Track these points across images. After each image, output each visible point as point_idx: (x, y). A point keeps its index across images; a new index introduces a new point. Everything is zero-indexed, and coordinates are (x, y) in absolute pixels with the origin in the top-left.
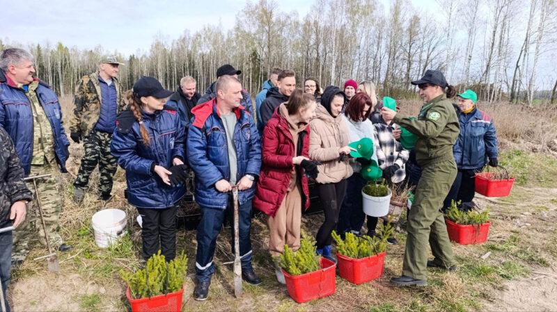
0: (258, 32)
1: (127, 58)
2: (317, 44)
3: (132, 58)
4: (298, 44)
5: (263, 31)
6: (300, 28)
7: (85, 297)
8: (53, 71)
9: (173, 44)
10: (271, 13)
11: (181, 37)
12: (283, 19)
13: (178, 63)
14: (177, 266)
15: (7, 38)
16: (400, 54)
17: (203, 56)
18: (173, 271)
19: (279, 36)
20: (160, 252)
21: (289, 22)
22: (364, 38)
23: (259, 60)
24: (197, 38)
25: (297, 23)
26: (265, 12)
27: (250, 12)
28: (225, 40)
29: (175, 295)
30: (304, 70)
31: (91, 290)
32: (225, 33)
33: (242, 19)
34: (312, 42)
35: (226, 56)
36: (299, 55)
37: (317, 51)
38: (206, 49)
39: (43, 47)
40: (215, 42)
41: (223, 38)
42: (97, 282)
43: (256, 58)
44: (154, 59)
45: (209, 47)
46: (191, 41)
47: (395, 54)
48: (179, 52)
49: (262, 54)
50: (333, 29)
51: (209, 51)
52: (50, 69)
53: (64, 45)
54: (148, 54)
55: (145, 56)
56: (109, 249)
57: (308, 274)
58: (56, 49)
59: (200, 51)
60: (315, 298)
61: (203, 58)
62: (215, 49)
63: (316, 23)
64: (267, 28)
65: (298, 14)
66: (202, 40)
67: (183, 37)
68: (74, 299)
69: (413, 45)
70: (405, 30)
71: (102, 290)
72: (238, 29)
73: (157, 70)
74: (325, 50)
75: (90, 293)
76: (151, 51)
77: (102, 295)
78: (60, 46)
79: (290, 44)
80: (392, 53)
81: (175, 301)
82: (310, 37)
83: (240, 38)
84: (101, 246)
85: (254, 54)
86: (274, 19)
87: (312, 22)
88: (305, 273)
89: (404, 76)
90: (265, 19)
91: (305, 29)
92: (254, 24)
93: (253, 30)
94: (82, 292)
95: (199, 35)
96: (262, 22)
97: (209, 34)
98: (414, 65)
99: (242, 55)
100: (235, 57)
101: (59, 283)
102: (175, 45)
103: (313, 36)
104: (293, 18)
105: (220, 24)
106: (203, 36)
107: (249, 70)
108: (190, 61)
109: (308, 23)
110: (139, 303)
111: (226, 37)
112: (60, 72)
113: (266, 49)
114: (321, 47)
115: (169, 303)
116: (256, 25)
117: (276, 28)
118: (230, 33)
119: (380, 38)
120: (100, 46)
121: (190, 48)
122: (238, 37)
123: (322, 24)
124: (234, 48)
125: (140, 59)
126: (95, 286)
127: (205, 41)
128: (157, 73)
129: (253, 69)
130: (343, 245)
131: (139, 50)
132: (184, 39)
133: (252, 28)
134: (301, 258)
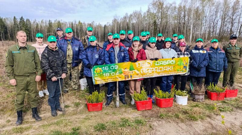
0: (157, 12)
1: (103, 26)
2: (185, 16)
3: (105, 26)
4: (176, 17)
5: (159, 12)
6: (177, 10)
7: (76, 103)
8: (77, 32)
9: (121, 20)
10: (163, 3)
11: (124, 16)
12: (168, 6)
13: (123, 27)
14: (101, 95)
15: (61, 20)
16: (228, 19)
17: (133, 24)
18: (100, 97)
19: (166, 14)
20: (97, 91)
21: (171, 7)
22: (208, 13)
23: (157, 25)
24: (131, 17)
25: (175, 7)
26: (160, 3)
27: (154, 4)
28: (142, 17)
29: (100, 104)
30: (178, 28)
31: (78, 101)
32: (142, 14)
33: (150, 7)
34: (182, 16)
35: (143, 23)
36: (176, 22)
37: (184, 20)
38: (134, 21)
39: (74, 23)
40: (138, 18)
41: (141, 16)
42: (79, 99)
43: (155, 24)
44: (114, 26)
45: (135, 20)
46: (128, 18)
47: (225, 19)
48: (123, 23)
49: (158, 22)
50: (193, 9)
51: (135, 22)
52: (76, 31)
53: (81, 22)
54: (111, 24)
55: (110, 25)
56: (84, 90)
57: (142, 101)
58: (78, 23)
59: (132, 22)
60: (144, 109)
61: (133, 25)
62: (138, 21)
63: (184, 7)
64: (161, 11)
65: (176, 3)
66: (133, 17)
67: (125, 16)
68: (73, 103)
69: (235, 15)
70: (231, 7)
71: (81, 102)
72: (148, 12)
73: (114, 31)
74: (188, 19)
75: (77, 102)
76: (112, 23)
77: (80, 103)
78: (79, 22)
79: (171, 17)
80: (223, 19)
81: (100, 106)
82: (181, 13)
83: (149, 16)
84: (82, 89)
85: (155, 22)
86: (164, 6)
87: (182, 6)
88: (140, 101)
89: (229, 30)
90: (160, 7)
91: (179, 10)
92: (155, 9)
93: (155, 12)
94: (75, 101)
95: (131, 15)
96: (159, 8)
97: (135, 14)
98: (236, 25)
99: (149, 23)
100: (146, 24)
101: (69, 98)
102: (122, 20)
103: (183, 13)
104: (173, 5)
105: (141, 10)
106: (133, 16)
107: (152, 29)
108: (127, 26)
109: (180, 7)
110: (89, 104)
111: (143, 15)
112: (79, 32)
113: (160, 20)
114: (187, 18)
115: (98, 106)
116: (156, 10)
117: (165, 10)
118: (145, 13)
119: (216, 12)
120: (94, 22)
121: (128, 21)
122: (148, 15)
123: (187, 7)
124: (146, 20)
125: (108, 26)
126: (79, 100)
127: (134, 18)
128: (114, 32)
129: (154, 29)
130: (157, 94)
131: (108, 23)
132: (126, 17)
133: (154, 11)
134: (139, 96)
